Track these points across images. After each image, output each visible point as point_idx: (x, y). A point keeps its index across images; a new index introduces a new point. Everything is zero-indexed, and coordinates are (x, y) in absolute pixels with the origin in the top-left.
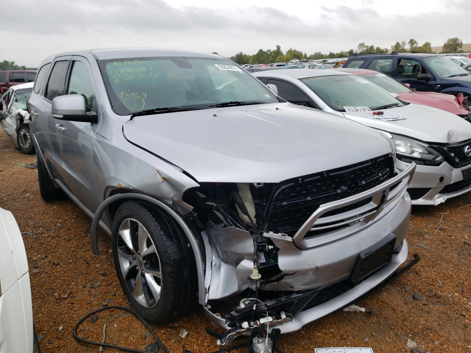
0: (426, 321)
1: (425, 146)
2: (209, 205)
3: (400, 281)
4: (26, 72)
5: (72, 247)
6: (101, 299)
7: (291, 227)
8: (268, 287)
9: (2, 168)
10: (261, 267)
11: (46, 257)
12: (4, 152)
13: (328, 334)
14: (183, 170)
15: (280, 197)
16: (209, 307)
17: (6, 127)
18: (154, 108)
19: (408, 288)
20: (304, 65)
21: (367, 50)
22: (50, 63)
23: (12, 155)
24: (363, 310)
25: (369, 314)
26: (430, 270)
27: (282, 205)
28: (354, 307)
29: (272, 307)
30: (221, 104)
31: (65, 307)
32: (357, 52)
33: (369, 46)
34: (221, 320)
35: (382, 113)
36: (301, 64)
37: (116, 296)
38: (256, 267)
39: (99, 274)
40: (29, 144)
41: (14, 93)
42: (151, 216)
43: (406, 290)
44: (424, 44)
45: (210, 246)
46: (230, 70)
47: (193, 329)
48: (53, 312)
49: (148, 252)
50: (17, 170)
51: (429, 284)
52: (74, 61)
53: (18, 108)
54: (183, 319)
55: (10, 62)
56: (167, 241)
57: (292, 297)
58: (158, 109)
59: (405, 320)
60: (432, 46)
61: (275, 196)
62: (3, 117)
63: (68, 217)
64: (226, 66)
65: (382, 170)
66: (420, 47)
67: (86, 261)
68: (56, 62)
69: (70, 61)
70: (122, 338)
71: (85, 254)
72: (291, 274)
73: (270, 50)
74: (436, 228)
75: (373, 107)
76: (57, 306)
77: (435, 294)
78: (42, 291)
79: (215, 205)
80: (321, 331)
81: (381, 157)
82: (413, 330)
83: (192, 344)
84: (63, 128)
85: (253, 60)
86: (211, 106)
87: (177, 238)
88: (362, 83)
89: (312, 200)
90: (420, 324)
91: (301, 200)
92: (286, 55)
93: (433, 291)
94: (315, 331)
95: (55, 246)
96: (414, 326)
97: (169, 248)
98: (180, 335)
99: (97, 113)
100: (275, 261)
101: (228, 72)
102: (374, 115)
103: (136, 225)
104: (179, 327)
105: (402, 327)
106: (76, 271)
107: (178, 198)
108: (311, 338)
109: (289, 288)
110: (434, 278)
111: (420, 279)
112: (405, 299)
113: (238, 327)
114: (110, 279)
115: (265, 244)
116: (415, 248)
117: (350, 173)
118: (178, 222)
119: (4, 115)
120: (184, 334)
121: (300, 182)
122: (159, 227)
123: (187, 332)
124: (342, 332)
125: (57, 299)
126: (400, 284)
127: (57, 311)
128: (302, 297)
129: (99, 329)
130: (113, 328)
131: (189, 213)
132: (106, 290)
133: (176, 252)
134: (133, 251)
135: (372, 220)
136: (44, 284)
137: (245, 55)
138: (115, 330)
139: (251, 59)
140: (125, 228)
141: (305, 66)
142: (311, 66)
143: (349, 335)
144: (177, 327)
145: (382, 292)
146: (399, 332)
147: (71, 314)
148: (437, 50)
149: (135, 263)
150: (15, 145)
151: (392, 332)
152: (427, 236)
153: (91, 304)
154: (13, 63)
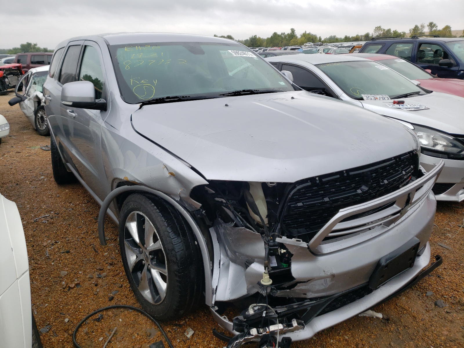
0: (449, 332)
1: (449, 138)
2: (218, 201)
3: (420, 285)
4: (46, 55)
5: (81, 234)
6: (108, 290)
7: (306, 229)
8: (279, 293)
9: (20, 149)
10: (272, 271)
11: (56, 242)
12: (23, 133)
13: (342, 341)
14: (191, 166)
15: (294, 197)
16: (217, 308)
17: (24, 109)
18: (165, 96)
19: (429, 293)
20: (319, 48)
21: (383, 33)
22: (64, 47)
23: (30, 136)
24: (380, 316)
25: (387, 320)
26: (453, 273)
27: (297, 206)
28: (370, 312)
29: (282, 314)
30: (233, 93)
31: (71, 297)
32: (373, 35)
33: (386, 30)
34: (229, 324)
35: (403, 102)
36: (315, 47)
37: (123, 287)
38: (267, 272)
39: (107, 263)
40: (45, 126)
41: (33, 76)
42: (158, 210)
43: (427, 295)
44: (444, 27)
45: (218, 244)
46: (244, 55)
47: (199, 328)
48: (59, 302)
49: (154, 247)
50: (33, 152)
51: (452, 289)
52: (86, 46)
53: (36, 91)
54: (189, 316)
55: (33, 44)
56: (174, 238)
57: (306, 304)
58: (168, 98)
59: (426, 330)
60: (452, 29)
61: (290, 196)
62: (22, 99)
63: (79, 201)
64: (240, 51)
65: (405, 168)
66: (439, 31)
67: (94, 249)
68: (69, 47)
69: (83, 46)
70: (126, 334)
71: (94, 241)
72: (304, 282)
73: (284, 33)
74: (459, 227)
75: (393, 96)
76: (64, 296)
77: (459, 301)
78: (50, 279)
79: (224, 201)
80: (334, 338)
81: (405, 154)
82: (435, 342)
83: (198, 344)
84: (74, 114)
85: (267, 43)
86: (223, 95)
87: (184, 235)
88: (381, 69)
89: (329, 201)
90: (442, 335)
91: (318, 201)
92: (300, 38)
93: (457, 297)
94: (328, 337)
95: (65, 232)
96: (436, 337)
97: (175, 246)
98: (186, 334)
99: (106, 100)
100: (288, 265)
101: (242, 58)
102: (394, 105)
103: (143, 219)
104: (184, 325)
105: (423, 337)
106: (84, 259)
107: (186, 195)
108: (324, 345)
109: (302, 295)
110: (458, 282)
111: (443, 283)
112: (426, 306)
113: (246, 334)
114: (117, 269)
115: (277, 247)
116: (436, 248)
117: (372, 172)
118: (186, 218)
119: (22, 97)
120: (190, 334)
121: (318, 182)
122: (165, 223)
123: (193, 332)
124: (357, 339)
125: (64, 289)
126: (420, 288)
127: (63, 301)
128: (316, 304)
129: (104, 323)
130: (118, 323)
131: (197, 210)
132: (113, 281)
133: (182, 250)
134: (139, 245)
135: (394, 223)
136: (52, 271)
137: (259, 38)
138: (120, 324)
139: (265, 42)
140: (132, 220)
141: (320, 50)
142: (326, 50)
143: (365, 344)
144: (183, 325)
145: (400, 296)
146: (420, 344)
147: (77, 305)
148: (457, 33)
149: (142, 257)
150: (33, 126)
151: (412, 343)
152: (450, 235)
153: (98, 295)
154: (35, 45)
